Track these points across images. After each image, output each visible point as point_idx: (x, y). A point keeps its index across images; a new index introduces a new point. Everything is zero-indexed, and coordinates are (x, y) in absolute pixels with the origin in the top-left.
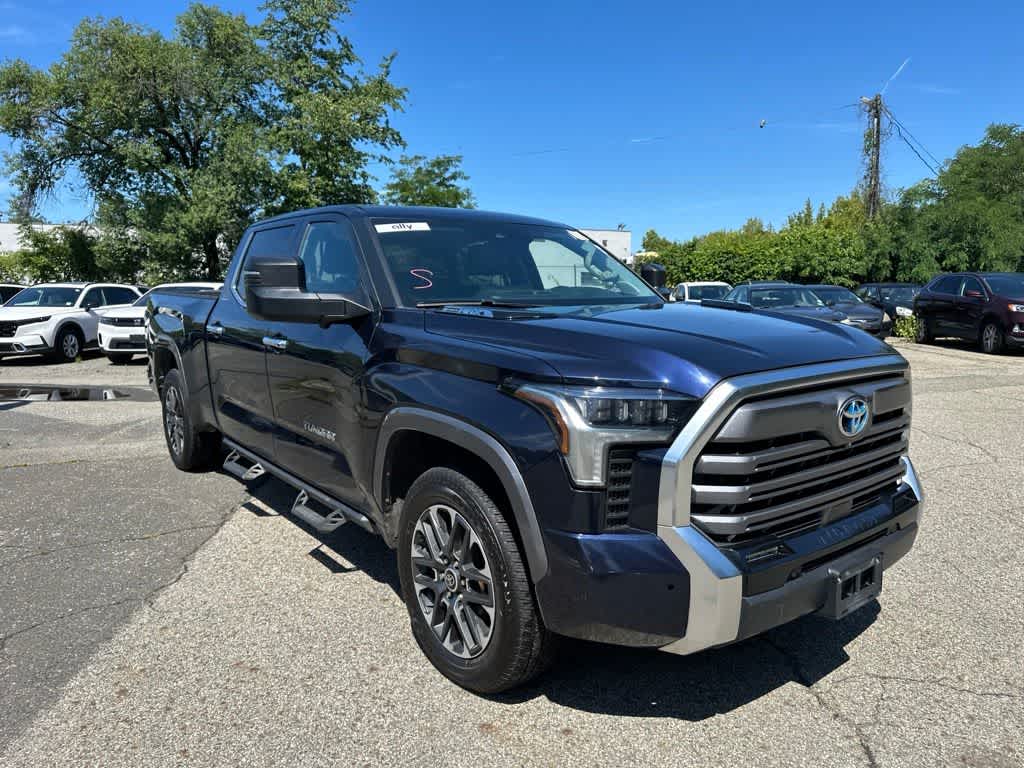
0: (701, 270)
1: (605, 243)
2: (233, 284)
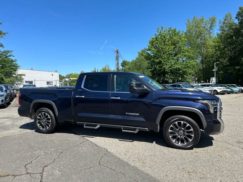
1: (52, 75)
2: (82, 87)
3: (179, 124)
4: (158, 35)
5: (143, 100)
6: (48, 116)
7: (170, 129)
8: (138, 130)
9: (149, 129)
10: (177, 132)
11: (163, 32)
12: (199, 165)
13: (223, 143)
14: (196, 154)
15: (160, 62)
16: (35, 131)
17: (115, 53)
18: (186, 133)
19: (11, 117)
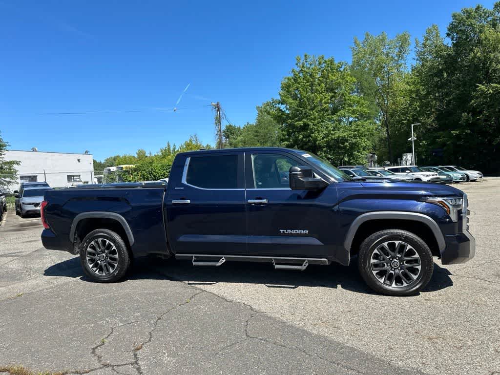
0: (158, 173)
1: (79, 160)
2: (184, 181)
3: (392, 246)
4: (298, 71)
5: (316, 202)
6: (112, 244)
7: (373, 258)
8: (307, 264)
9: (329, 261)
10: (387, 264)
11: (309, 66)
12: (443, 323)
13: (470, 279)
14: (429, 303)
15: (305, 127)
16: (80, 279)
17: (212, 110)
18: (406, 263)
19: (16, 253)
